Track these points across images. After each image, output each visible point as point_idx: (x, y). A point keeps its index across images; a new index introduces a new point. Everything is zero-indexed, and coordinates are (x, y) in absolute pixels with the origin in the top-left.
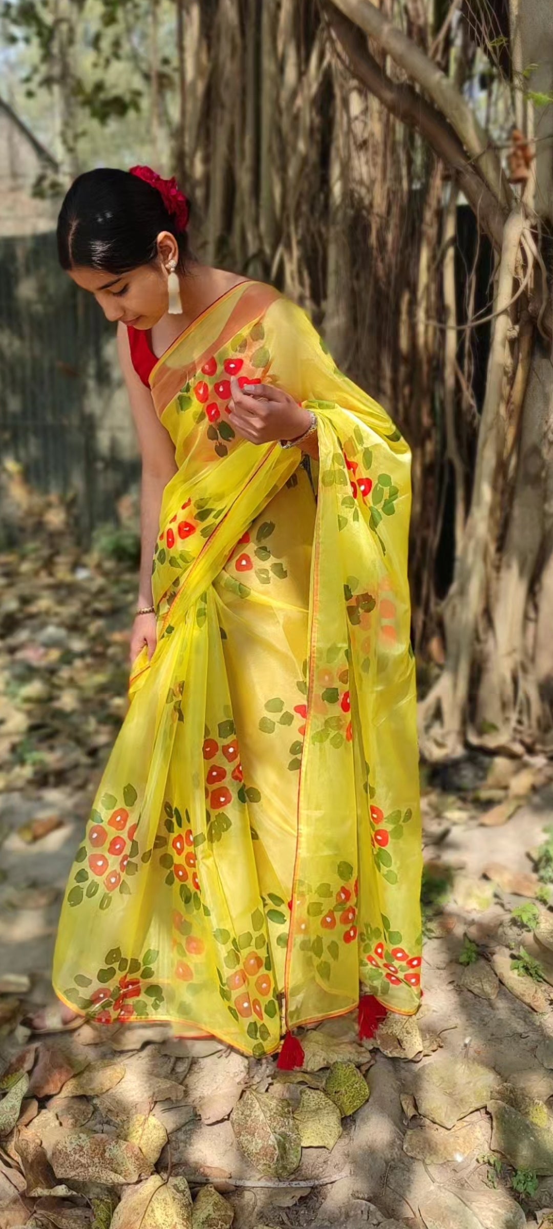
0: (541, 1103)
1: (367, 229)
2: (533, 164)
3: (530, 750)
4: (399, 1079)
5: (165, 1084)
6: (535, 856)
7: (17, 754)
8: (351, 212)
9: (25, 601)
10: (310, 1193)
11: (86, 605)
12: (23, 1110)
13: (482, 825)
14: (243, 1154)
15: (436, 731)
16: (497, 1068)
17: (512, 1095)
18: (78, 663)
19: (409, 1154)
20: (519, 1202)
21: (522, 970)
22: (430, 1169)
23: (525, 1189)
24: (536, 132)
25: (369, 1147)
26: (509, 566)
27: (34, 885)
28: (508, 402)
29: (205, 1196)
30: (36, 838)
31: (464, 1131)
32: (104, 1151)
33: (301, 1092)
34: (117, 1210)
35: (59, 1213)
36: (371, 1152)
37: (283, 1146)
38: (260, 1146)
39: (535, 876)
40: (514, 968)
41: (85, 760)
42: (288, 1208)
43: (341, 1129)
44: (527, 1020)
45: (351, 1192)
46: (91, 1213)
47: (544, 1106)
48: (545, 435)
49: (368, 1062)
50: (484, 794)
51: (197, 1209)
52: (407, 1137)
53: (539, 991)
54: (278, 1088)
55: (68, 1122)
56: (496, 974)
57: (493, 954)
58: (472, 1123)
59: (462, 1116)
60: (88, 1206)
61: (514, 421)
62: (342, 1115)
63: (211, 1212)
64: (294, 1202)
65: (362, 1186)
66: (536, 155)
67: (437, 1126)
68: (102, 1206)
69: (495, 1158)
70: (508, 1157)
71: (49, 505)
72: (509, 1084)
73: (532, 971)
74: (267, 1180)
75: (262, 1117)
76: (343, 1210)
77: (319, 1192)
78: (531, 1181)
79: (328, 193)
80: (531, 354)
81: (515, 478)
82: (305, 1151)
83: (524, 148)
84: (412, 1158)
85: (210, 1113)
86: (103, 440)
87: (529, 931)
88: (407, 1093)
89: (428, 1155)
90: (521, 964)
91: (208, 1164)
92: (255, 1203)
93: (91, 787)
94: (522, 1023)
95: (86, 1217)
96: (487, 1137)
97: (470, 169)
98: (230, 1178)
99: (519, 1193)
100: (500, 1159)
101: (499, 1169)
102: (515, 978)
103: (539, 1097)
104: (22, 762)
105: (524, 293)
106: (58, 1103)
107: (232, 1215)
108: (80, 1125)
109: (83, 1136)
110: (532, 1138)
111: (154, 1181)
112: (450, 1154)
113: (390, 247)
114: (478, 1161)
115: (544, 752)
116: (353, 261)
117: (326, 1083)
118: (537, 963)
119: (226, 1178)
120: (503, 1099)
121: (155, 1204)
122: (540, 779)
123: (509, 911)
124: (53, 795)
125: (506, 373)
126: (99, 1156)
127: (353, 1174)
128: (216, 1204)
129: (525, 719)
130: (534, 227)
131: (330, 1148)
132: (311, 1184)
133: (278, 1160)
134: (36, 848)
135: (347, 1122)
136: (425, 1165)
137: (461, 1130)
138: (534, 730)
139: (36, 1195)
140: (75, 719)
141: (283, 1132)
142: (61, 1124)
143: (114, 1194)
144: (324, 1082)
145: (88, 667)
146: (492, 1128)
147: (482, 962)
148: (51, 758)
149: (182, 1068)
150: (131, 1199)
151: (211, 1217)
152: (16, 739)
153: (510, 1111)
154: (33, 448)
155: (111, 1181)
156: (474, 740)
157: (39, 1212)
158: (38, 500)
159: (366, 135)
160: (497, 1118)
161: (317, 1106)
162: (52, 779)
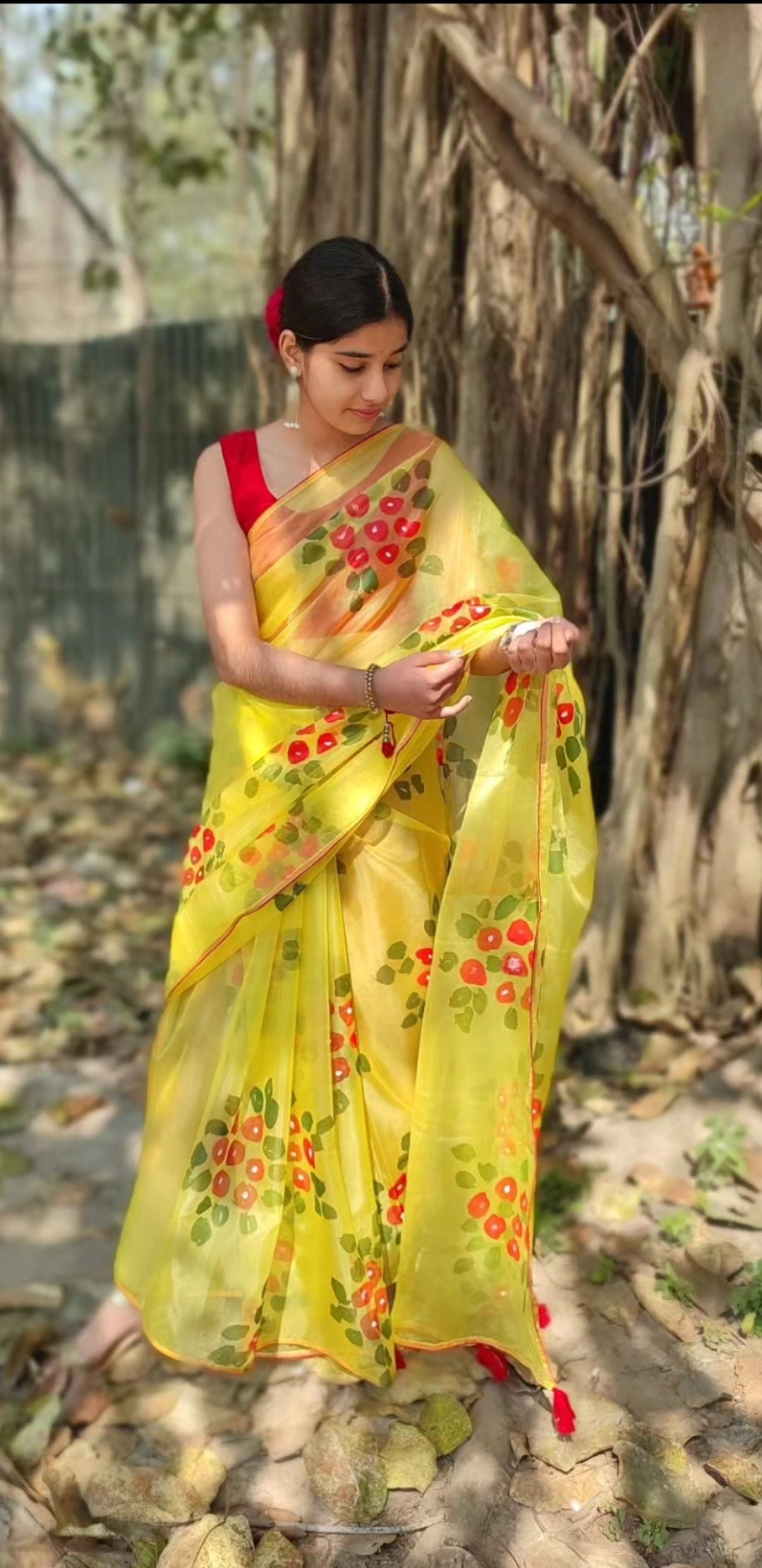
0: (679, 1445)
1: (510, 357)
2: (719, 286)
3: (698, 1026)
4: (510, 1416)
5: (225, 1415)
6: (694, 1155)
7: (47, 1016)
8: (490, 335)
9: (60, 819)
10: (396, 1540)
11: (137, 827)
12: (53, 1436)
13: (632, 1118)
14: (316, 1495)
15: (581, 999)
16: (630, 1406)
17: (645, 1437)
18: (127, 902)
19: (516, 1500)
20: (645, 1558)
21: (667, 1293)
22: (540, 1517)
23: (652, 1542)
24: (723, 246)
25: (468, 1490)
26: (677, 792)
27: (68, 1176)
28: (682, 583)
29: (269, 1540)
30: (70, 1120)
31: (584, 1476)
32: (150, 1487)
33: (391, 1427)
34: (164, 1553)
35: (94, 1556)
36: (470, 1495)
37: (365, 1484)
38: (338, 1485)
39: (693, 1182)
40: (657, 1289)
41: (134, 1024)
42: (369, 1557)
43: (436, 1470)
44: (670, 1351)
45: (444, 1539)
46: (132, 1557)
47: (683, 1449)
48: (727, 628)
49: (472, 1395)
50: (637, 1080)
51: (260, 1555)
52: (515, 1481)
53: (686, 1316)
54: (361, 1422)
55: (107, 1453)
56: (636, 1297)
57: (633, 1272)
58: (594, 1468)
59: (582, 1457)
60: (129, 1550)
61: (689, 607)
62: (438, 1453)
63: (276, 1558)
64: (376, 1550)
65: (457, 1533)
66: (721, 276)
67: (551, 1469)
68: (146, 1549)
69: (619, 1507)
70: (635, 1506)
71: (91, 696)
72: (642, 1424)
73: (680, 1294)
74: (344, 1525)
75: (341, 1453)
76: (433, 1558)
77: (407, 1540)
78: (659, 1532)
79: (462, 309)
80: (711, 525)
81: (689, 681)
82: (392, 1495)
83: (707, 266)
84: (520, 1504)
85: (279, 1448)
86: (165, 613)
87: (680, 1246)
88: (517, 1431)
89: (540, 1502)
90: (666, 1284)
91: (275, 1506)
92: (330, 1550)
93: (140, 1059)
94: (664, 1354)
95: (126, 1562)
96: (611, 1484)
97: (639, 291)
98: (301, 1522)
99: (646, 1547)
100: (626, 1509)
101: (622, 1519)
102: (659, 1302)
103: (677, 1440)
104: (53, 1024)
105: (703, 449)
106: (94, 1432)
107: (301, 1563)
108: (122, 1456)
109: (125, 1469)
110: (665, 1486)
111: (209, 1521)
112: (566, 1502)
113: (538, 381)
114: (598, 1510)
115: (714, 1029)
116: (492, 399)
117: (421, 1418)
118: (686, 1283)
119: (295, 1521)
120: (633, 1441)
121: (209, 1546)
122: (707, 1063)
123: (657, 1222)
124: (93, 1068)
125: (679, 548)
126: (143, 1492)
127: (448, 1519)
128: (282, 1549)
129: (693, 987)
130: (716, 367)
131: (422, 1491)
132: (397, 1530)
133: (358, 1503)
134: (71, 1131)
135: (444, 1461)
136: (536, 1513)
137: (581, 1475)
138: (704, 1001)
139: (68, 1535)
140: (122, 974)
141: (366, 1471)
142: (98, 1456)
143: (161, 1535)
144: (418, 1416)
145: (139, 908)
146: (618, 1473)
147: (621, 1282)
148: (91, 1021)
149: (246, 1396)
150: (179, 1541)
151: (275, 1564)
152: (46, 996)
153: (641, 1454)
154: (73, 618)
155: (156, 1520)
156: (627, 1011)
157: (70, 1553)
158: (76, 688)
159: (512, 237)
160: (624, 1462)
161: (409, 1444)
162: (91, 1047)
